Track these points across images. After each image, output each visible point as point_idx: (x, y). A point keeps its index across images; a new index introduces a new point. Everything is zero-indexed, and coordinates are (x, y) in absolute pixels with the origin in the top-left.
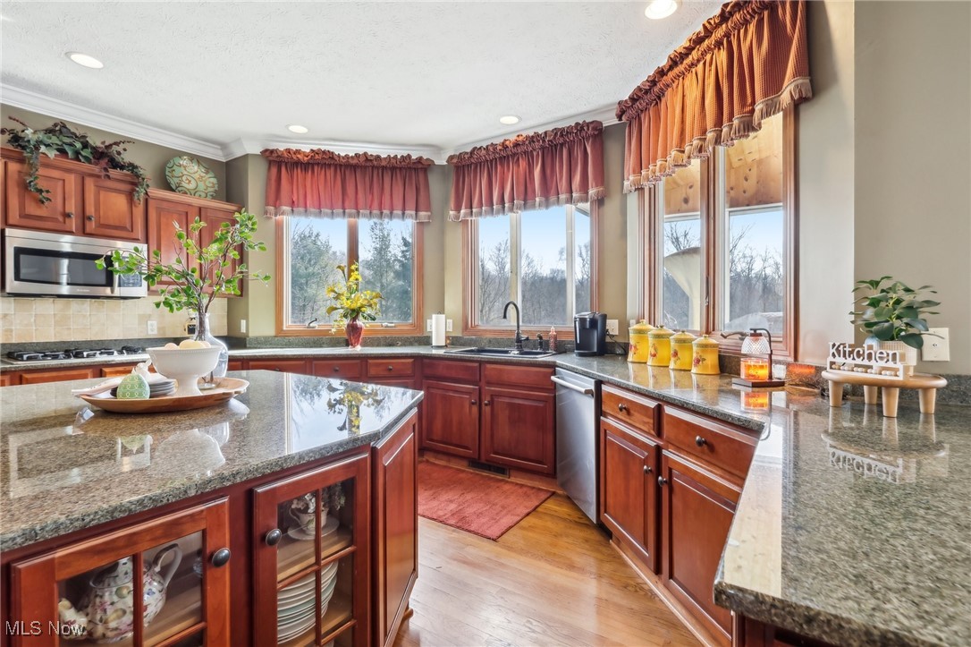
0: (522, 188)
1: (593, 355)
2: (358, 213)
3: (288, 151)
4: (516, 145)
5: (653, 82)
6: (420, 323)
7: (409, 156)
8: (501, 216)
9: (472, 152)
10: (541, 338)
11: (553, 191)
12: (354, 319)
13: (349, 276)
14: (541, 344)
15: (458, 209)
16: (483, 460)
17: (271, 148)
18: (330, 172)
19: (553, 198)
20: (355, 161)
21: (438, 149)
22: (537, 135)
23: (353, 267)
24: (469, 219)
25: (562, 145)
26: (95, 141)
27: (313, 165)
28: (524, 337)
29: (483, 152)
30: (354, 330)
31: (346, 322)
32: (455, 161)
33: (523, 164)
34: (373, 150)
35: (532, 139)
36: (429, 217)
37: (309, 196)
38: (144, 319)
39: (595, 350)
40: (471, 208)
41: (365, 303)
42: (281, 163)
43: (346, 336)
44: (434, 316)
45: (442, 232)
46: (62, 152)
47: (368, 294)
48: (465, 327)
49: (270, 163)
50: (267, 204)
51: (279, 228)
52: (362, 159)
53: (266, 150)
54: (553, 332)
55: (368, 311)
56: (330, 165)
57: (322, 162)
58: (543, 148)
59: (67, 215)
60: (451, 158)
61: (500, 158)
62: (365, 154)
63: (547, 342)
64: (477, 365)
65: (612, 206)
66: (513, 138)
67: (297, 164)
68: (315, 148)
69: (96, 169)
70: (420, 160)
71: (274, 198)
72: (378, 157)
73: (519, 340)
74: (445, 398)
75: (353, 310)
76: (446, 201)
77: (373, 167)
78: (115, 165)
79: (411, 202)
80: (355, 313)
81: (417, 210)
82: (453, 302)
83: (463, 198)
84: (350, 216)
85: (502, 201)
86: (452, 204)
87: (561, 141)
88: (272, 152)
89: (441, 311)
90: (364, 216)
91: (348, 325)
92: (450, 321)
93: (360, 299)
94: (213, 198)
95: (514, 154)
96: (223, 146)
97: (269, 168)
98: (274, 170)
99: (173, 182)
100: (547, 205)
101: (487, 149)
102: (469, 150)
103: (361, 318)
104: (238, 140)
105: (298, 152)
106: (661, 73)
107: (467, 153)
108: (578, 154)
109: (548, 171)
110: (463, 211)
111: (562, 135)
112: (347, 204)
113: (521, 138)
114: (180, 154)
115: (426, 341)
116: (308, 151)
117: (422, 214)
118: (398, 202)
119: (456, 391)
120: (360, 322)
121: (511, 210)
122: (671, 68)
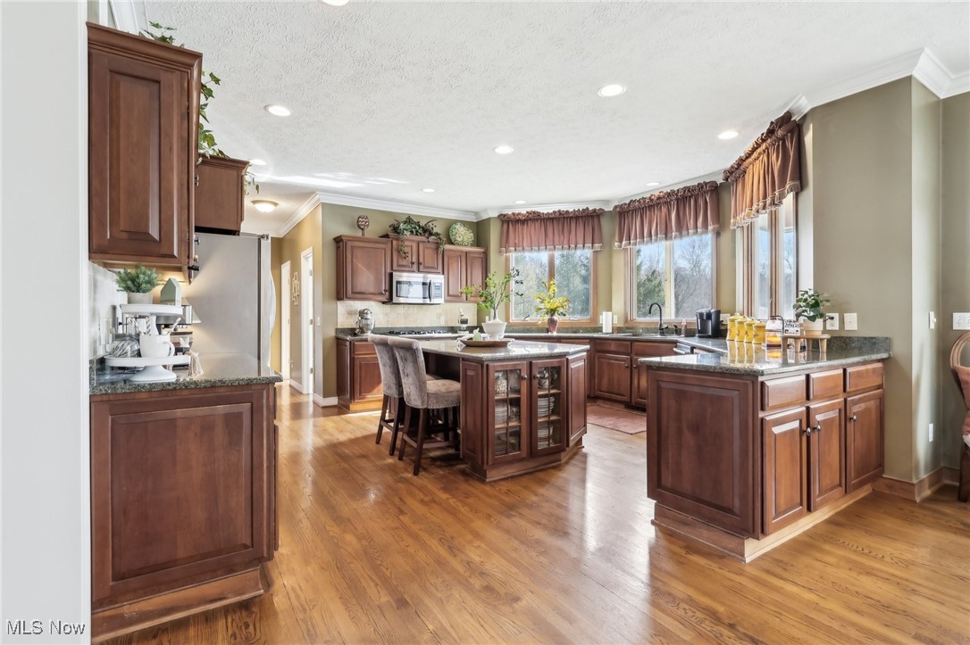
0: (664, 227)
1: (709, 337)
2: (555, 248)
3: (513, 214)
4: (659, 198)
5: (739, 165)
6: (595, 318)
7: (587, 208)
8: (650, 245)
9: (629, 204)
10: (676, 327)
11: (685, 228)
12: (552, 315)
13: (549, 288)
14: (676, 330)
15: (621, 241)
16: (633, 404)
17: (504, 213)
18: (538, 224)
19: (684, 232)
20: (553, 216)
21: (607, 202)
22: (673, 191)
23: (552, 282)
24: (629, 247)
25: (690, 197)
26: (423, 223)
27: (527, 220)
28: (664, 326)
29: (637, 203)
30: (552, 322)
31: (547, 317)
32: (618, 209)
33: (664, 210)
34: (564, 208)
35: (669, 194)
36: (601, 247)
37: (525, 240)
38: (439, 316)
39: (710, 334)
40: (630, 240)
41: (559, 305)
42: (510, 222)
43: (547, 326)
44: (604, 313)
45: (610, 256)
46: (412, 232)
47: (561, 299)
48: (626, 321)
49: (503, 222)
50: (501, 247)
51: (507, 260)
52: (557, 214)
53: (502, 215)
54: (684, 323)
55: (561, 310)
56: (537, 220)
57: (534, 218)
58: (677, 200)
59: (413, 263)
60: (616, 207)
61: (649, 206)
62: (559, 211)
63: (680, 329)
64: (629, 343)
65: (725, 237)
66: (657, 194)
67: (518, 221)
68: (529, 210)
69: (423, 238)
70: (594, 211)
71: (505, 243)
72: (567, 211)
73: (661, 329)
74: (609, 364)
75: (552, 310)
76: (613, 236)
77: (564, 218)
78: (431, 234)
79: (589, 238)
80: (552, 311)
81: (593, 243)
82: (618, 303)
83: (625, 234)
84: (550, 250)
85: (650, 235)
86: (617, 238)
87: (689, 194)
88: (504, 216)
89: (610, 309)
90: (558, 249)
91: (549, 320)
92: (615, 317)
93: (556, 302)
94: (472, 245)
95: (658, 204)
96: (476, 213)
97: (502, 225)
98: (505, 226)
99: (452, 238)
100: (681, 236)
101: (639, 201)
102: (627, 202)
103: (556, 314)
104: (485, 210)
105: (519, 214)
106: (742, 160)
107: (625, 204)
108: (701, 202)
109: (681, 215)
110: (624, 242)
111: (689, 191)
112: (547, 242)
113: (662, 194)
114: (456, 222)
115: (599, 330)
116: (525, 213)
117: (596, 245)
118: (580, 240)
119: (616, 359)
120: (556, 317)
121: (656, 240)
122: (747, 158)
